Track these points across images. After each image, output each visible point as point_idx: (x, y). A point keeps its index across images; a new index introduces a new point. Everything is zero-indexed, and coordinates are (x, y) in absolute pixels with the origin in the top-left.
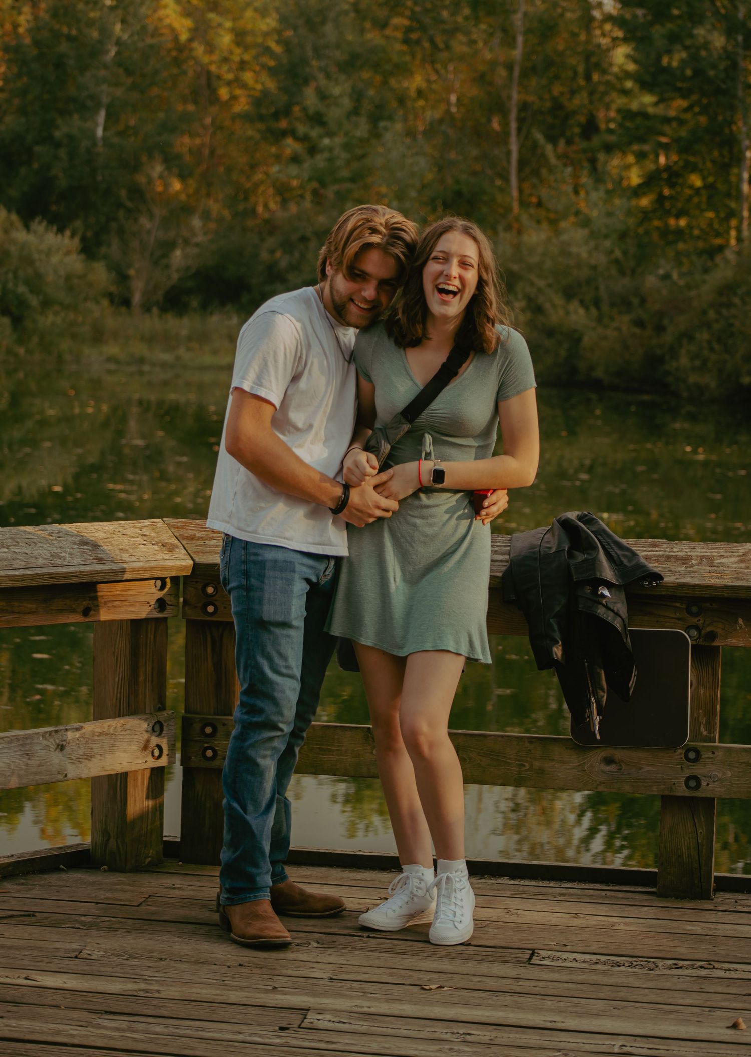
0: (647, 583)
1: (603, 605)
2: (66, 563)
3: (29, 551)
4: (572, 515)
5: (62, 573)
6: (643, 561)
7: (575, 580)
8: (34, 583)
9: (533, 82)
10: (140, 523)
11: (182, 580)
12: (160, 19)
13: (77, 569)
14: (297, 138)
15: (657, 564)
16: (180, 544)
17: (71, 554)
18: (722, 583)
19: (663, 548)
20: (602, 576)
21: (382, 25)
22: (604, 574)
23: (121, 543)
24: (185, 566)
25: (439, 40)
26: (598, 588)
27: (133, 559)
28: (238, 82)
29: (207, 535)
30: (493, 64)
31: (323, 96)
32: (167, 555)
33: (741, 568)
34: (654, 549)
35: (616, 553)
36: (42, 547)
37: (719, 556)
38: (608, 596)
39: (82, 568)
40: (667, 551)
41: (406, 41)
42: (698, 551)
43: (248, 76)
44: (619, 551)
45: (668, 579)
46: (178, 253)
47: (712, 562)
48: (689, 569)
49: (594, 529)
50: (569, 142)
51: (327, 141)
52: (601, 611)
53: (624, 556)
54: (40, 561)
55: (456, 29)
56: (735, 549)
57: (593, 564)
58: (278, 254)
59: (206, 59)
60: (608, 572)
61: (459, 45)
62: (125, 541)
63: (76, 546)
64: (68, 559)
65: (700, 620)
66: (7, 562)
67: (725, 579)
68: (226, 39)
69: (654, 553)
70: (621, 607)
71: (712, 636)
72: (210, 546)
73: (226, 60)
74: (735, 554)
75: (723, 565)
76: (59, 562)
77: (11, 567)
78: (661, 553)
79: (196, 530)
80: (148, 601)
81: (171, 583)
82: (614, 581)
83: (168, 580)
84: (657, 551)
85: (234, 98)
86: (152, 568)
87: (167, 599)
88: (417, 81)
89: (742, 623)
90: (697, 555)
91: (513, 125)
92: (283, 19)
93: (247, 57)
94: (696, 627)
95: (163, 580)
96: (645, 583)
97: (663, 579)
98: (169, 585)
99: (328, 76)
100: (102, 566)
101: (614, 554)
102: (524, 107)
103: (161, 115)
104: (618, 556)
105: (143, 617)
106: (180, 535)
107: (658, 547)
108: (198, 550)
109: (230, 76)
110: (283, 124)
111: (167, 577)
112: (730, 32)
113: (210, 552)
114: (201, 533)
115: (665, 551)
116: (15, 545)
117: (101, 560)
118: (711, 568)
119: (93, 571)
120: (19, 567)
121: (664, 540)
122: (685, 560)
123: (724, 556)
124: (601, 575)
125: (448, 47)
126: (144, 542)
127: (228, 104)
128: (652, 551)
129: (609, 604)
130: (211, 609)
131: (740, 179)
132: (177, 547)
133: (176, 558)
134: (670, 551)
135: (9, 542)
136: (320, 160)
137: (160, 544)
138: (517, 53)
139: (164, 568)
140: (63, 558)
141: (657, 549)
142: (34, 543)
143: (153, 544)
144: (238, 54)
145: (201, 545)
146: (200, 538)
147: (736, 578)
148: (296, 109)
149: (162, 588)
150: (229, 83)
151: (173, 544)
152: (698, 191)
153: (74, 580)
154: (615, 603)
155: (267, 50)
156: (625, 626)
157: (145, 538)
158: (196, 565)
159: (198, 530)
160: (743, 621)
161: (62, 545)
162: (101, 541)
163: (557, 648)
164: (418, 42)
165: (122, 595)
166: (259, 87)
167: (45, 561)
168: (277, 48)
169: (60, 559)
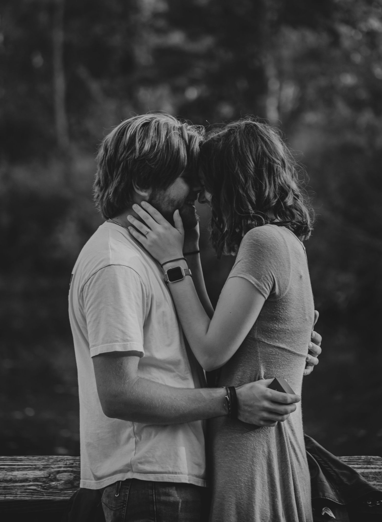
0: (370, 503)
15: (375, 482)
19: (378, 465)
20: (325, 497)
22: (326, 494)
26: (322, 509)
34: (369, 466)
38: (332, 517)
44: (337, 471)
53: (343, 475)
60: (330, 493)
78: (377, 470)
82: (337, 501)
84: (372, 468)
96: (368, 503)
101: (333, 474)
104: (337, 475)
107: (373, 464)
121: (378, 457)
124: (324, 495)
128: (367, 468)
141: (372, 466)
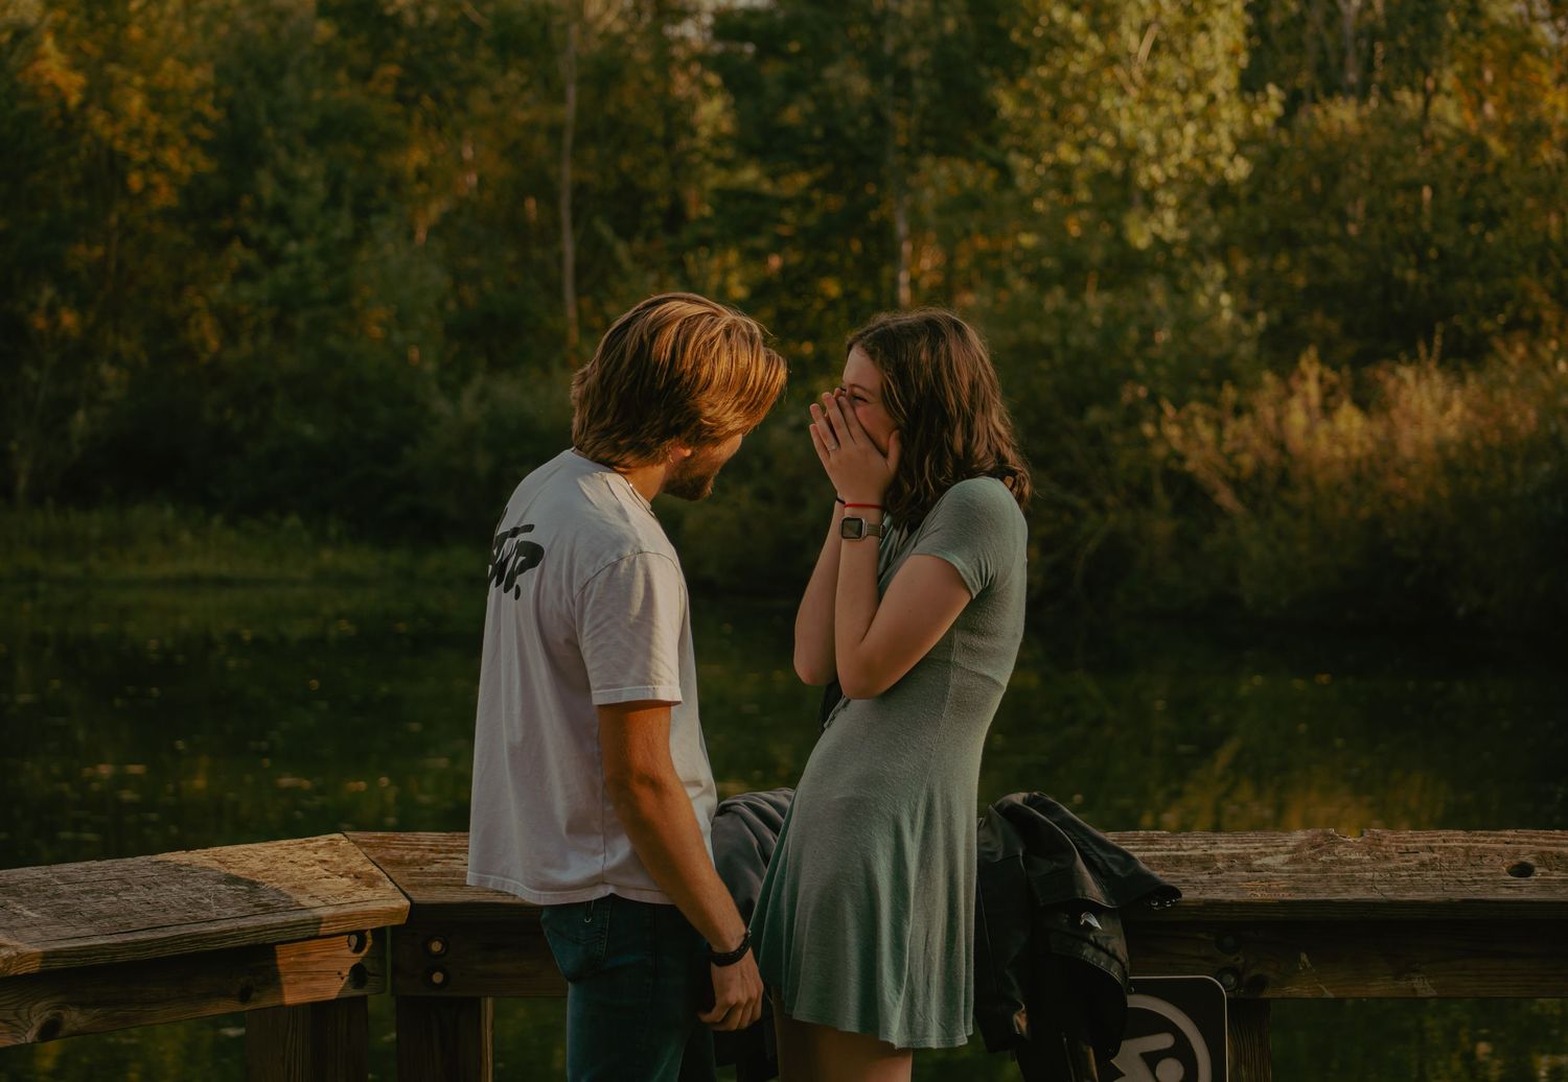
0: (1157, 903)
1: (1090, 942)
2: (214, 916)
3: (150, 898)
4: (1018, 798)
5: (210, 934)
6: (1144, 866)
7: (1042, 904)
8: (169, 952)
9: (591, 153)
10: (311, 842)
11: (388, 932)
12: (38, 76)
13: (234, 924)
14: (247, 242)
15: (1162, 872)
16: (381, 874)
17: (218, 901)
18: (1274, 897)
19: (1166, 845)
20: (1085, 896)
21: (363, 76)
22: (1088, 892)
23: (291, 876)
24: (398, 909)
25: (450, 94)
26: (1081, 915)
27: (317, 903)
28: (155, 164)
29: (422, 857)
30: (531, 127)
31: (287, 182)
32: (367, 894)
33: (1296, 872)
34: (1151, 847)
35: (1100, 857)
36: (170, 891)
37: (1256, 854)
38: (1097, 927)
39: (242, 923)
40: (1173, 850)
41: (400, 99)
42: (1221, 848)
43: (170, 156)
44: (1103, 855)
45: (1189, 895)
46: (81, 416)
47: (1249, 864)
48: (1215, 877)
49: (1056, 820)
50: (649, 238)
51: (292, 247)
52: (1088, 952)
53: (1114, 861)
54: (174, 916)
55: (476, 80)
56: (1279, 841)
57: (1070, 878)
58: (229, 413)
59: (107, 132)
60: (1093, 890)
61: (480, 102)
62: (297, 873)
63: (222, 887)
64: (215, 908)
65: (1238, 959)
66: (120, 920)
67: (1277, 891)
68: (136, 103)
69: (1153, 853)
70: (1119, 945)
71: (1260, 983)
72: (432, 874)
73: (135, 133)
74: (1281, 849)
75: (1268, 868)
76: (203, 914)
77: (129, 927)
78: (1164, 853)
79: (404, 850)
80: (339, 970)
81: (373, 938)
82: (1104, 903)
83: (368, 934)
84: (1157, 850)
85: (149, 187)
86: (349, 917)
87: (368, 965)
88: (417, 157)
89: (1307, 961)
90: (1222, 855)
91: (566, 216)
92: (222, 71)
93: (167, 127)
94: (1233, 971)
95: (361, 934)
96: (1152, 903)
97: (1180, 896)
98: (369, 942)
99: (292, 152)
100: (271, 918)
101: (1096, 859)
102: (580, 189)
103: (43, 215)
104: (1104, 861)
105: (334, 998)
106: (379, 858)
107: (1158, 844)
108: (415, 882)
109: (141, 156)
110: (226, 224)
111: (366, 931)
112: (875, 73)
113: (433, 885)
114: (413, 853)
115: (1170, 850)
116: (126, 890)
117: (268, 909)
118: (1250, 874)
119: (259, 927)
120: (142, 927)
121: (1165, 831)
122: (1206, 863)
123: (1266, 855)
124: (1084, 894)
125: (462, 106)
126: (327, 873)
127: (141, 198)
128: (1149, 850)
129: (1099, 941)
130: (438, 978)
131: (895, 282)
132: (379, 878)
133: (382, 898)
134: (1178, 850)
135: (116, 885)
136: (284, 275)
137: (352, 875)
138: (567, 112)
139: (366, 915)
140: (206, 908)
141: (1157, 847)
142: (156, 883)
143: (342, 876)
144: (153, 122)
145: (415, 874)
146: (412, 862)
147: (1293, 888)
148: (246, 202)
149: (358, 949)
150: (142, 167)
151: (371, 875)
152: (832, 304)
153: (230, 943)
154: (1108, 938)
155: (199, 117)
156: (1125, 975)
157: (326, 867)
158: (415, 908)
159: (407, 849)
160: (1308, 956)
161: (200, 886)
162: (260, 875)
163: (1019, 1015)
164: (416, 100)
165: (299, 963)
166: (187, 170)
167: (181, 915)
168: (214, 114)
169: (203, 909)
